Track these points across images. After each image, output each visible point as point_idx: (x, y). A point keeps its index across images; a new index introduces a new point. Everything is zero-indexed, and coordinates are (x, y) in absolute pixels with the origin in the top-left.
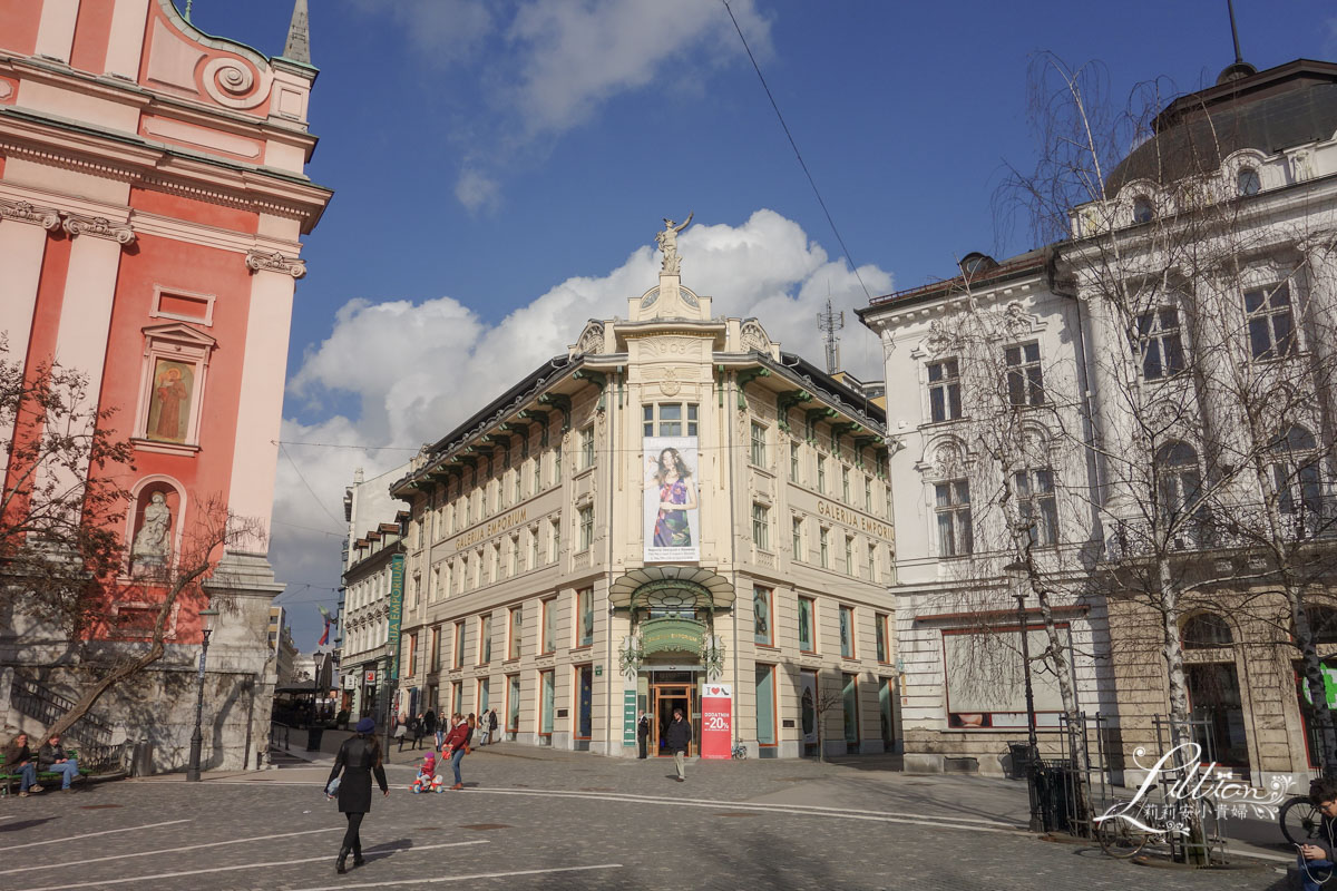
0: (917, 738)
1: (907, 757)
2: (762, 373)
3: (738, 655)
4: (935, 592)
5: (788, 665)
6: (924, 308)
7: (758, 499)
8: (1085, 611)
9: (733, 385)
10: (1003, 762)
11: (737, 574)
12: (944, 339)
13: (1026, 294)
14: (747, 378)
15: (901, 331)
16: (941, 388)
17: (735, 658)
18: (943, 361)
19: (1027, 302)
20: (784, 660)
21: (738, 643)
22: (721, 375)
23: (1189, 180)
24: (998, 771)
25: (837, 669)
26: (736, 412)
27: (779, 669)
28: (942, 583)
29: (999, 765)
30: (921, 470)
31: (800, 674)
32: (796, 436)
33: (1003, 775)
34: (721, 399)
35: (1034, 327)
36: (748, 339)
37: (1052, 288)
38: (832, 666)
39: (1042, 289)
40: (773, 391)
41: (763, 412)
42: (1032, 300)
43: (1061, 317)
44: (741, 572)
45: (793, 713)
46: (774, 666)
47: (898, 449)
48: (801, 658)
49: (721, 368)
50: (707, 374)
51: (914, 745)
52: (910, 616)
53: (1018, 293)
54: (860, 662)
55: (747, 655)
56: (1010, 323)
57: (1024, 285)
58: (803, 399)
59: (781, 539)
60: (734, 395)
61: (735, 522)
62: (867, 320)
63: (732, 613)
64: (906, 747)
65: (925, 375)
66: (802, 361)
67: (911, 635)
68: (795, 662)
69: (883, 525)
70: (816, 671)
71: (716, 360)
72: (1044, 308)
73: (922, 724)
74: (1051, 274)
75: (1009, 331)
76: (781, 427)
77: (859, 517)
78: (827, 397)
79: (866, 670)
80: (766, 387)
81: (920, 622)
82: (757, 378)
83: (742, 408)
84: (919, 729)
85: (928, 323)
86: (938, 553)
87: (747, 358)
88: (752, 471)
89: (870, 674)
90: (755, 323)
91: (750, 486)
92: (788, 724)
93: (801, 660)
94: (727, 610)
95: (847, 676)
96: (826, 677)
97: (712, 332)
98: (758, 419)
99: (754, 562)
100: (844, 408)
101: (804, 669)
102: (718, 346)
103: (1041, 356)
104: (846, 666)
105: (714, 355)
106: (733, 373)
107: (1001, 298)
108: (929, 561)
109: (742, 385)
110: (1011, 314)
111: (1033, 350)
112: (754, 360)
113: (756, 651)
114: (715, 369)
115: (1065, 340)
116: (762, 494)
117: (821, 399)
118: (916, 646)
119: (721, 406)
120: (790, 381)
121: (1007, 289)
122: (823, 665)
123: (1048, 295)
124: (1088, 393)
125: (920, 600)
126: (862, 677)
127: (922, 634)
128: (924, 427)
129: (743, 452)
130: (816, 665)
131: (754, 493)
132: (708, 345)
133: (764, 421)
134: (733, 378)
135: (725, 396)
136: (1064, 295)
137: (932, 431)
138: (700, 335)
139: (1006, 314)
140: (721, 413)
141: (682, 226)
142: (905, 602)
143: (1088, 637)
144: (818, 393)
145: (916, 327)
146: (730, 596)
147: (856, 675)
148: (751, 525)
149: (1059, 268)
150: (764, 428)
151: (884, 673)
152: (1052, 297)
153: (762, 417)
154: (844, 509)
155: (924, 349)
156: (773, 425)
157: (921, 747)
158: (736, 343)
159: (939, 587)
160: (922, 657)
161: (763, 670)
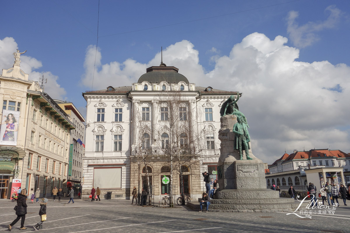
0: (85, 191)
1: (82, 196)
2: (40, 97)
3: (23, 171)
4: (93, 159)
5: (34, 174)
6: (99, 96)
7: (33, 130)
8: (125, 165)
9: (31, 99)
10: (105, 196)
11: (26, 150)
12: (102, 104)
13: (121, 98)
14: (35, 98)
15: (92, 100)
16: (100, 114)
17: (22, 172)
18: (101, 108)
19: (121, 100)
20: (33, 173)
21: (24, 168)
22: (28, 96)
23: (155, 84)
24: (103, 198)
25: (44, 175)
26: (31, 106)
27: (32, 175)
28: (96, 157)
29: (104, 197)
30: (94, 132)
31: (36, 176)
32: (43, 114)
33: (104, 199)
34: (27, 102)
35: (122, 105)
36: (35, 87)
37: (127, 98)
38: (43, 174)
39: (125, 98)
40: (40, 102)
41: (37, 107)
42: (122, 100)
43: (127, 104)
44: (27, 149)
45: (33, 187)
46: (30, 174)
47: (88, 126)
48: (37, 172)
49: (29, 94)
50: (25, 95)
51: (84, 193)
52: (87, 164)
53: (120, 98)
54: (48, 173)
55: (25, 171)
56: (117, 103)
57: (121, 96)
58: (48, 105)
59: (36, 141)
60: (31, 102)
61: (27, 136)
62: (85, 96)
63: (23, 160)
64: (82, 193)
65: (97, 110)
66: (48, 95)
67: (87, 168)
68: (35, 173)
69: (58, 138)
70: (39, 176)
71: (28, 92)
72: (124, 102)
73: (87, 188)
74: (127, 96)
75: (117, 105)
76: (40, 111)
77: (53, 136)
78: (52, 105)
79: (50, 175)
80: (38, 100)
81: (89, 166)
82: (38, 98)
83: (32, 105)
84: (86, 189)
85: (99, 100)
86: (95, 150)
87: (37, 93)
88: (32, 122)
89: (50, 176)
90: (38, 83)
91: (31, 126)
92: (32, 189)
93: (37, 173)
94: (21, 159)
95: (45, 177)
96: (41, 177)
97: (28, 84)
98: (35, 109)
99: (30, 146)
100: (56, 108)
101: (37, 175)
102: (28, 88)
103: (123, 111)
104: (46, 175)
105: (28, 90)
106: (32, 96)
107: (116, 98)
108: (93, 152)
109: (33, 99)
110: (118, 102)
111: (121, 110)
112: (39, 94)
113: (28, 170)
114: (27, 94)
115: (128, 109)
116: (34, 129)
117: (51, 106)
118: (88, 171)
119: (27, 104)
120: (46, 100)
121: (118, 96)
122: (41, 174)
123: (126, 99)
124: (132, 121)
125: (90, 161)
126: (48, 177)
127: (90, 168)
128: (95, 122)
129: (31, 116)
130: (39, 174)
131: (32, 128)
132: (26, 87)
133: (37, 109)
134: (31, 97)
135: (28, 101)
136: (129, 100)
137: (97, 123)
138: (24, 84)
139: (116, 101)
140: (27, 106)
141: (23, 53)
142: (86, 161)
143: (125, 170)
144: (51, 104)
145: (96, 100)
146: (23, 155)
147: (47, 177)
148: (30, 137)
149: (129, 95)
150: (36, 111)
151: (53, 176)
152: (127, 100)
153: (36, 108)
154: (50, 134)
155: (97, 105)
156: (38, 110)
157: (86, 193)
158: (33, 88)
159: (95, 158)
160: (89, 173)
161: (28, 174)
